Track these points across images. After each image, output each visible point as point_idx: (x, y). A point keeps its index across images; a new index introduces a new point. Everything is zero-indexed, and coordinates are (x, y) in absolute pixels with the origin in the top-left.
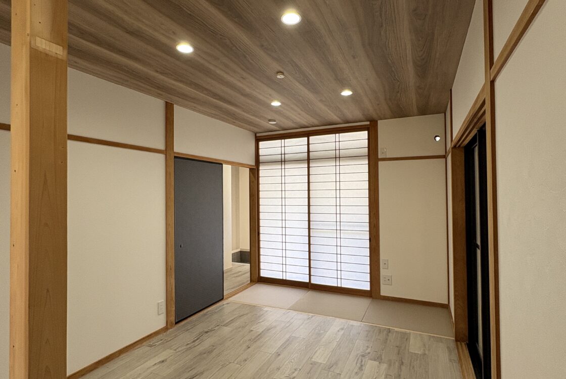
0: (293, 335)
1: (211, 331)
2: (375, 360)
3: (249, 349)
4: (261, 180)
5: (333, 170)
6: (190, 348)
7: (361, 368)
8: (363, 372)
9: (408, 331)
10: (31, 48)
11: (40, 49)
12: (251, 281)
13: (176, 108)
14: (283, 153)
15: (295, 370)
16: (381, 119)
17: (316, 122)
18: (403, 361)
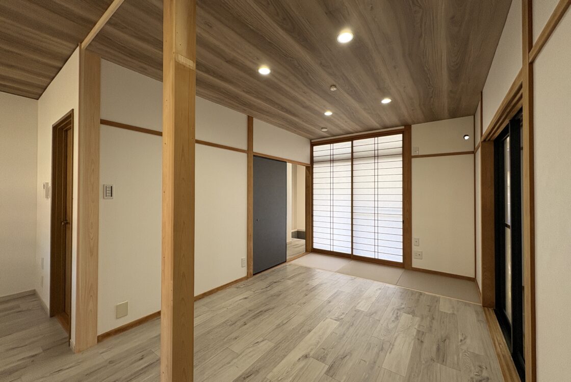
0: (340, 290)
1: (278, 282)
2: (409, 314)
3: (307, 296)
4: (315, 175)
5: (372, 166)
6: (264, 292)
7: (397, 318)
8: (398, 321)
9: (437, 295)
10: (176, 62)
11: (181, 62)
12: (306, 251)
13: (255, 120)
14: (332, 154)
15: (343, 313)
16: (414, 124)
17: (359, 128)
18: (434, 316)
